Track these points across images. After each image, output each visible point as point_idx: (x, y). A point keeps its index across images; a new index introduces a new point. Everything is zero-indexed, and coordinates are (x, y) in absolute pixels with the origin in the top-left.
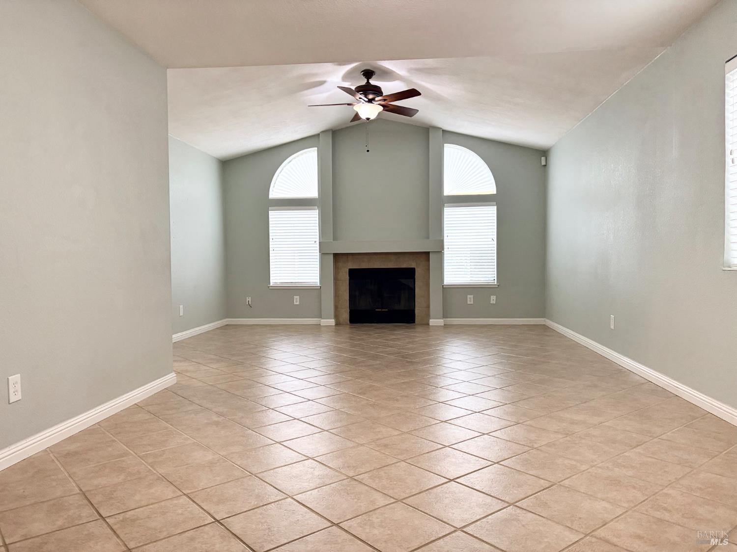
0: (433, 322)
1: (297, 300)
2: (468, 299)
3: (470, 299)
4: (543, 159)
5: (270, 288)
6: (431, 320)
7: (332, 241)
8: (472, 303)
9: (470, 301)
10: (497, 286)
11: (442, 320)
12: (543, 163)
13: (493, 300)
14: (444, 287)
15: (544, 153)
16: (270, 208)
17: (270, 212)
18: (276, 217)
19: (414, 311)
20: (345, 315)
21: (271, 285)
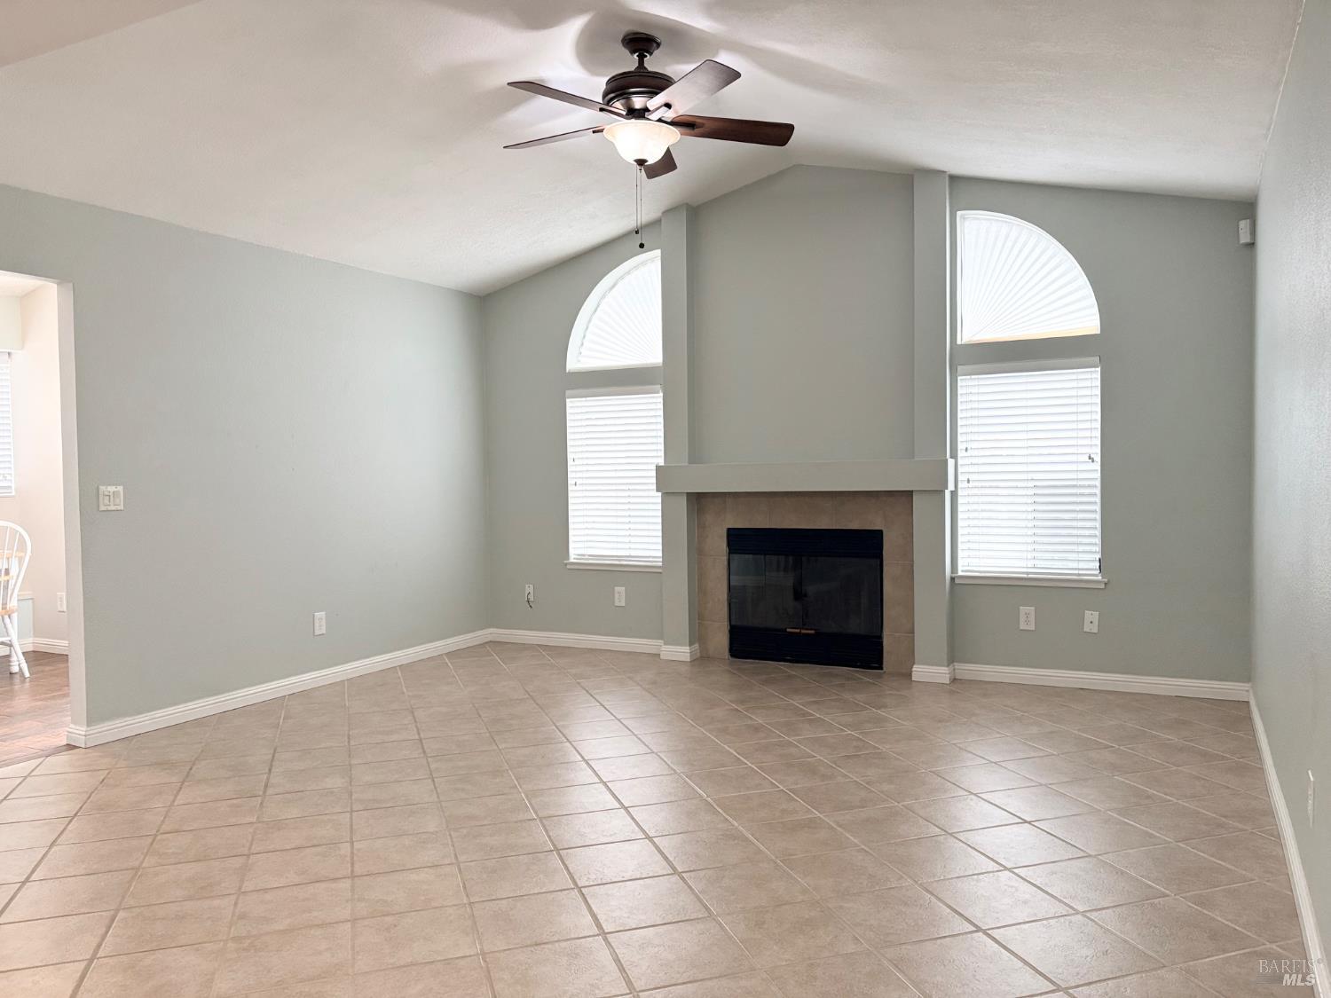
0: (920, 672)
1: (620, 595)
2: (1022, 618)
3: (1027, 617)
4: (1244, 225)
5: (568, 567)
6: (915, 668)
7: (687, 464)
8: (1032, 627)
9: (1027, 622)
10: (1103, 586)
11: (944, 670)
12: (1245, 238)
13: (1091, 620)
14: (957, 581)
15: (1245, 207)
16: (568, 392)
17: (568, 400)
18: (579, 410)
19: (880, 637)
20: (720, 639)
21: (572, 560)
